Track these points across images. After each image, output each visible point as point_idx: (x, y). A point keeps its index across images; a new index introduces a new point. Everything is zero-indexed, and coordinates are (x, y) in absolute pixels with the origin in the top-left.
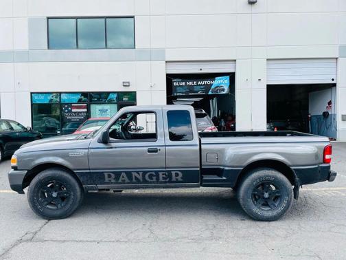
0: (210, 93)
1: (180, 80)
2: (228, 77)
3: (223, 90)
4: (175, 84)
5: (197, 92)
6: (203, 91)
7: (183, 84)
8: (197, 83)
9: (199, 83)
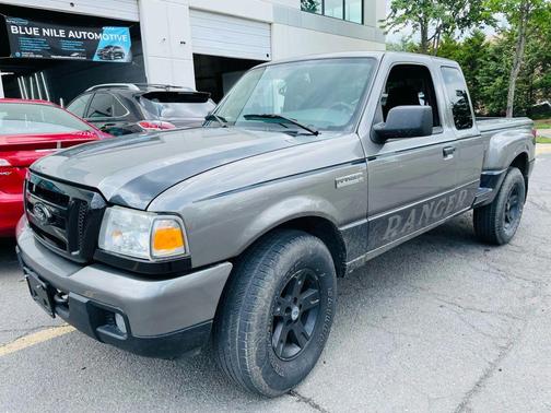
0: (96, 58)
1: (27, 23)
2: (127, 29)
3: (121, 54)
4: (14, 30)
5: (69, 54)
6: (82, 53)
7: (34, 31)
8: (67, 34)
9: (71, 34)
